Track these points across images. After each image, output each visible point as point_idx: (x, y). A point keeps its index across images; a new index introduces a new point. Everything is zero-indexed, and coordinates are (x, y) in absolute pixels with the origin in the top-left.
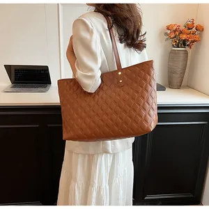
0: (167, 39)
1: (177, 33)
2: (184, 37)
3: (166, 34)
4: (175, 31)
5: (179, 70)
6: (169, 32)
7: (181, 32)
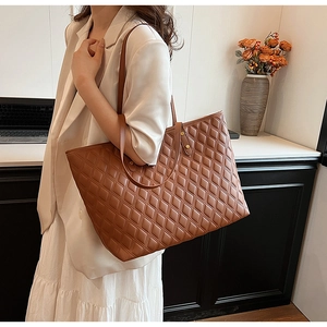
0: (239, 62)
1: (256, 52)
2: (265, 58)
3: (239, 53)
4: (253, 50)
5: (257, 108)
6: (242, 50)
7: (261, 51)
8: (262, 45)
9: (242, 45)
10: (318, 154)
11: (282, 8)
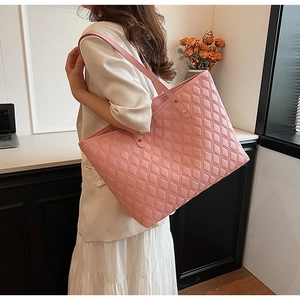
0: (182, 58)
1: (196, 49)
2: (205, 55)
3: (180, 51)
4: (193, 47)
6: (183, 48)
7: (200, 49)
8: (201, 42)
9: (183, 44)
10: (256, 137)
11: (214, 7)
